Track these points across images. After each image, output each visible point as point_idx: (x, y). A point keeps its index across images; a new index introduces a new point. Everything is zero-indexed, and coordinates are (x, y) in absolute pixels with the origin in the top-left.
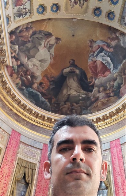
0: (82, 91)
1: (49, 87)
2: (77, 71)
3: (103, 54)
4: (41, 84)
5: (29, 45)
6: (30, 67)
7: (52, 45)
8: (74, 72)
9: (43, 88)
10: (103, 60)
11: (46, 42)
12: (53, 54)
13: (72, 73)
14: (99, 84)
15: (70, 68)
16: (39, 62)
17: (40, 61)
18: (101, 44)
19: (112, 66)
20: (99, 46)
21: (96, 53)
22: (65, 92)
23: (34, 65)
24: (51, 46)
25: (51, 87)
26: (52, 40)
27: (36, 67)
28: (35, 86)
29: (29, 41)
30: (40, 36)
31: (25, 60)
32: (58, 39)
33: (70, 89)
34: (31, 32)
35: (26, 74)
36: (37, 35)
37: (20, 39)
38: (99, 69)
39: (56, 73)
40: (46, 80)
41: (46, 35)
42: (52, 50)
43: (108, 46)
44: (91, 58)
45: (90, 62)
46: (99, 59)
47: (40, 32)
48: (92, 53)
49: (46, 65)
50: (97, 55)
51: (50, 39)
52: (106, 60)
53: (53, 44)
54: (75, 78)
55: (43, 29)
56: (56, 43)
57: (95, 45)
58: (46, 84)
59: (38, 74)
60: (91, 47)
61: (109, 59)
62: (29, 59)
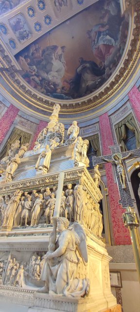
0: (97, 78)
1: (70, 88)
2: (88, 65)
3: (102, 36)
4: (63, 88)
5: (44, 63)
6: (50, 79)
7: (61, 55)
8: (86, 67)
9: (65, 90)
10: (104, 42)
11: (56, 55)
12: (65, 62)
13: (84, 68)
14: (108, 63)
15: (81, 66)
16: (56, 73)
17: (57, 71)
18: (96, 29)
19: (113, 40)
20: (96, 32)
21: (96, 40)
22: (83, 86)
23: (53, 77)
24: (60, 57)
25: (72, 87)
26: (59, 51)
27: (55, 78)
28: (59, 90)
29: (43, 60)
30: (50, 52)
31: (45, 75)
32: (63, 48)
33: (87, 81)
34: (41, 52)
35: (49, 85)
36: (47, 53)
37: (35, 60)
38: (103, 51)
39: (72, 75)
40: (66, 83)
41: (52, 49)
42: (63, 59)
43: (103, 26)
44: (94, 47)
45: (95, 51)
46: (101, 43)
47: (47, 48)
48: (93, 43)
49: (63, 73)
50: (98, 41)
51: (57, 51)
52: (106, 40)
53: (61, 53)
54: (88, 71)
55: (48, 45)
56: (63, 52)
57: (93, 34)
58: (67, 86)
59: (59, 82)
60: (90, 37)
61: (108, 37)
62: (47, 73)
